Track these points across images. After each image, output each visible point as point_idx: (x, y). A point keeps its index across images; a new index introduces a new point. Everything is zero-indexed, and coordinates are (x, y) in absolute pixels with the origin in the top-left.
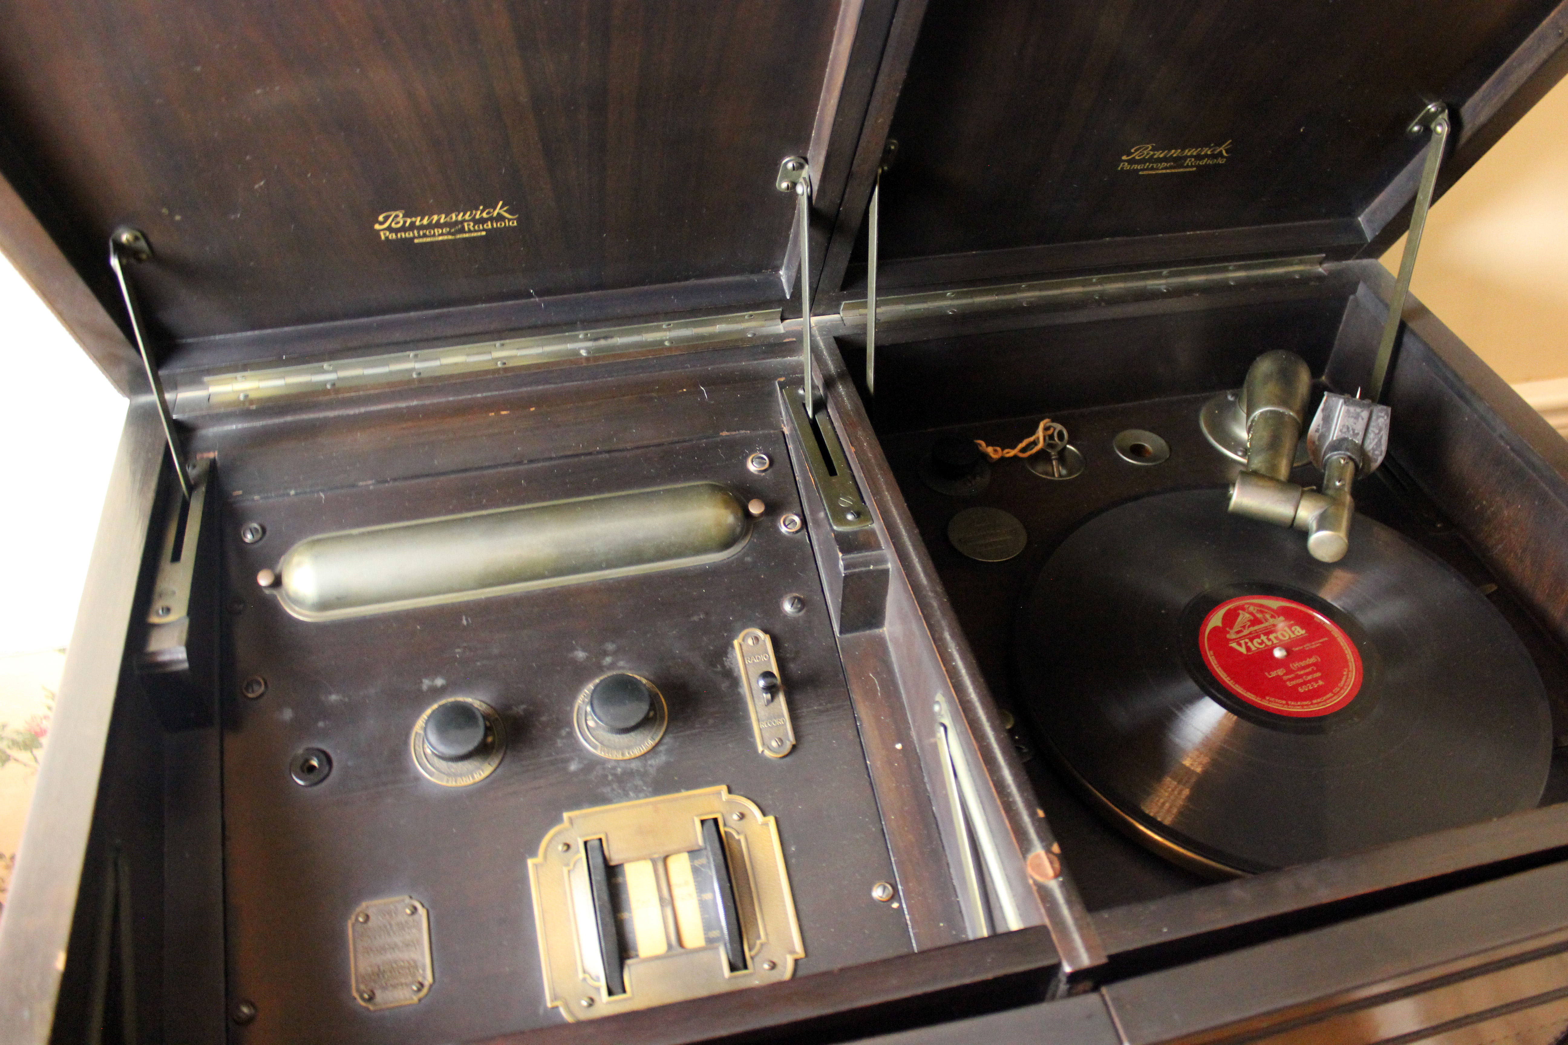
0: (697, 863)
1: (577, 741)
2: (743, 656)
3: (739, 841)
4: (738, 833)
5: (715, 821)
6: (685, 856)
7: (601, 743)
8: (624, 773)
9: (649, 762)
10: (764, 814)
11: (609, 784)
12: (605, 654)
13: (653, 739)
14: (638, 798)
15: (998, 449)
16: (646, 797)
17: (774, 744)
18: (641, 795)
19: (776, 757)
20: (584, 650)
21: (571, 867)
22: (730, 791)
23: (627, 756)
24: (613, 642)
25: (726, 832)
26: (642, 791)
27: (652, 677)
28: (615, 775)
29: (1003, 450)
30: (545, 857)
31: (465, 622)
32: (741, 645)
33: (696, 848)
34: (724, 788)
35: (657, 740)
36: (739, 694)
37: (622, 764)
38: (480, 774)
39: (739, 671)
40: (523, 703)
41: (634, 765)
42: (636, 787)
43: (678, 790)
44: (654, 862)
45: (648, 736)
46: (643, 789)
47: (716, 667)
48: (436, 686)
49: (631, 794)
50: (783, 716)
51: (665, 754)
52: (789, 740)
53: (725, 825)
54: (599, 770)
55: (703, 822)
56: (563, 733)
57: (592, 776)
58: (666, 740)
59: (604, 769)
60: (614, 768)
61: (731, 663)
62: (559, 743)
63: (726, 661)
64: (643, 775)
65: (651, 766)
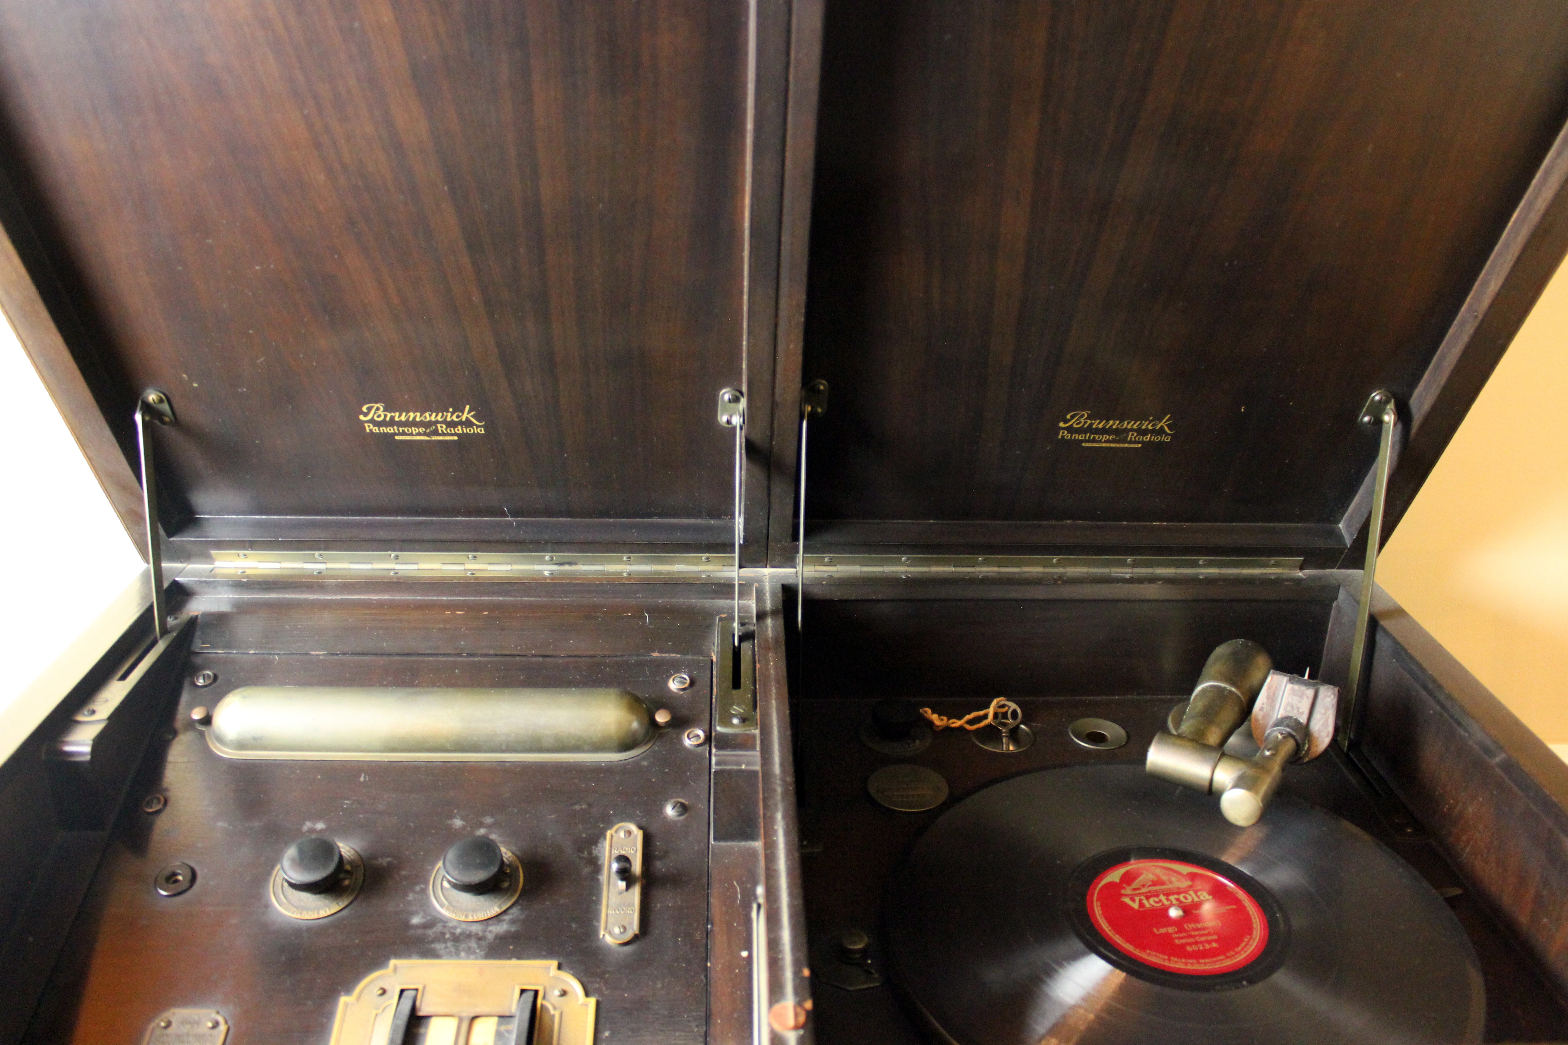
0: (503, 1028)
1: (428, 898)
2: (611, 846)
3: (553, 1016)
4: (555, 1008)
5: (536, 992)
6: (496, 1019)
7: (450, 903)
8: (462, 934)
9: (490, 928)
10: (587, 994)
11: (445, 941)
12: (481, 825)
13: (500, 906)
14: (468, 958)
15: (945, 718)
16: (477, 958)
17: (617, 930)
18: (472, 957)
19: (616, 944)
20: (462, 819)
21: (380, 1011)
22: (560, 967)
23: (470, 919)
24: (492, 816)
25: (542, 1005)
26: (474, 953)
27: (518, 853)
28: (453, 934)
29: (949, 719)
30: (358, 998)
31: (362, 779)
32: (612, 836)
33: (507, 1014)
34: (554, 963)
35: (504, 908)
36: (598, 880)
37: (464, 926)
38: (326, 911)
39: (604, 860)
40: (389, 856)
41: (475, 928)
42: (469, 948)
43: (510, 958)
44: (461, 1020)
45: (496, 903)
46: (476, 952)
47: (583, 853)
48: (316, 829)
49: (463, 954)
50: (633, 905)
51: (507, 923)
52: (633, 929)
53: (544, 998)
54: (439, 928)
55: (523, 991)
56: (418, 888)
57: (430, 932)
58: (511, 911)
59: (445, 927)
60: (455, 928)
61: (599, 852)
62: (411, 897)
63: (595, 849)
64: (480, 939)
65: (490, 931)
